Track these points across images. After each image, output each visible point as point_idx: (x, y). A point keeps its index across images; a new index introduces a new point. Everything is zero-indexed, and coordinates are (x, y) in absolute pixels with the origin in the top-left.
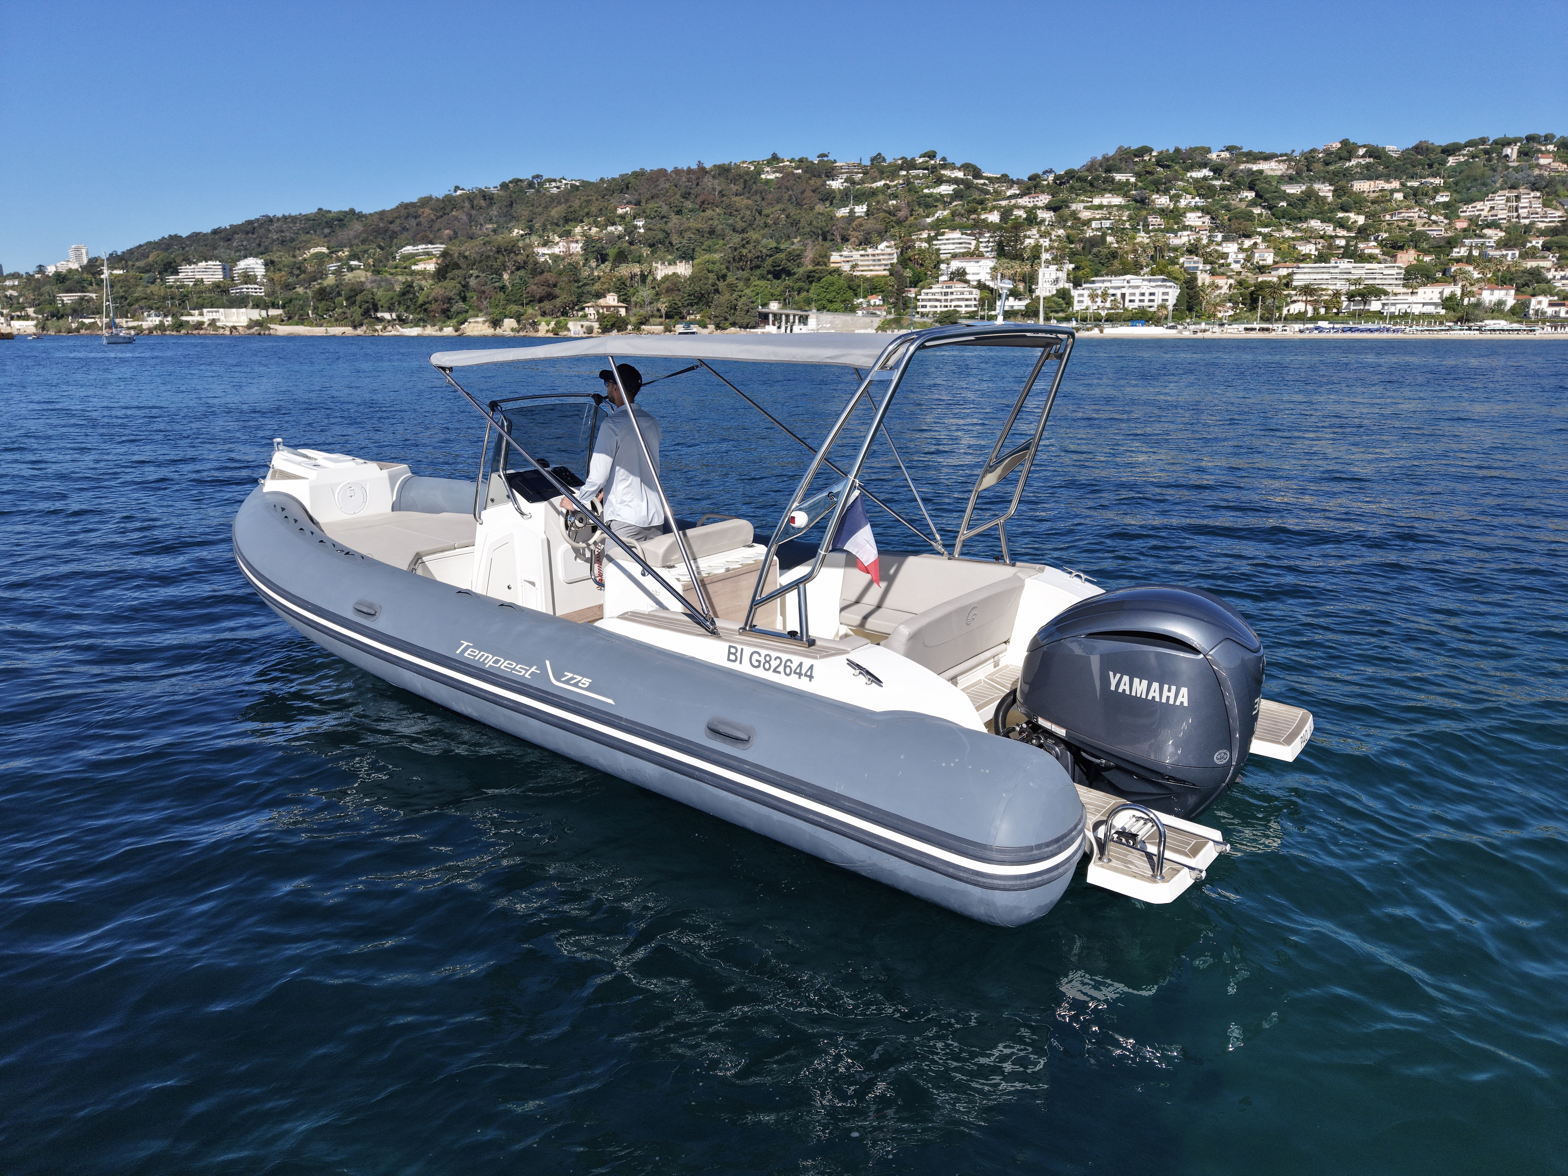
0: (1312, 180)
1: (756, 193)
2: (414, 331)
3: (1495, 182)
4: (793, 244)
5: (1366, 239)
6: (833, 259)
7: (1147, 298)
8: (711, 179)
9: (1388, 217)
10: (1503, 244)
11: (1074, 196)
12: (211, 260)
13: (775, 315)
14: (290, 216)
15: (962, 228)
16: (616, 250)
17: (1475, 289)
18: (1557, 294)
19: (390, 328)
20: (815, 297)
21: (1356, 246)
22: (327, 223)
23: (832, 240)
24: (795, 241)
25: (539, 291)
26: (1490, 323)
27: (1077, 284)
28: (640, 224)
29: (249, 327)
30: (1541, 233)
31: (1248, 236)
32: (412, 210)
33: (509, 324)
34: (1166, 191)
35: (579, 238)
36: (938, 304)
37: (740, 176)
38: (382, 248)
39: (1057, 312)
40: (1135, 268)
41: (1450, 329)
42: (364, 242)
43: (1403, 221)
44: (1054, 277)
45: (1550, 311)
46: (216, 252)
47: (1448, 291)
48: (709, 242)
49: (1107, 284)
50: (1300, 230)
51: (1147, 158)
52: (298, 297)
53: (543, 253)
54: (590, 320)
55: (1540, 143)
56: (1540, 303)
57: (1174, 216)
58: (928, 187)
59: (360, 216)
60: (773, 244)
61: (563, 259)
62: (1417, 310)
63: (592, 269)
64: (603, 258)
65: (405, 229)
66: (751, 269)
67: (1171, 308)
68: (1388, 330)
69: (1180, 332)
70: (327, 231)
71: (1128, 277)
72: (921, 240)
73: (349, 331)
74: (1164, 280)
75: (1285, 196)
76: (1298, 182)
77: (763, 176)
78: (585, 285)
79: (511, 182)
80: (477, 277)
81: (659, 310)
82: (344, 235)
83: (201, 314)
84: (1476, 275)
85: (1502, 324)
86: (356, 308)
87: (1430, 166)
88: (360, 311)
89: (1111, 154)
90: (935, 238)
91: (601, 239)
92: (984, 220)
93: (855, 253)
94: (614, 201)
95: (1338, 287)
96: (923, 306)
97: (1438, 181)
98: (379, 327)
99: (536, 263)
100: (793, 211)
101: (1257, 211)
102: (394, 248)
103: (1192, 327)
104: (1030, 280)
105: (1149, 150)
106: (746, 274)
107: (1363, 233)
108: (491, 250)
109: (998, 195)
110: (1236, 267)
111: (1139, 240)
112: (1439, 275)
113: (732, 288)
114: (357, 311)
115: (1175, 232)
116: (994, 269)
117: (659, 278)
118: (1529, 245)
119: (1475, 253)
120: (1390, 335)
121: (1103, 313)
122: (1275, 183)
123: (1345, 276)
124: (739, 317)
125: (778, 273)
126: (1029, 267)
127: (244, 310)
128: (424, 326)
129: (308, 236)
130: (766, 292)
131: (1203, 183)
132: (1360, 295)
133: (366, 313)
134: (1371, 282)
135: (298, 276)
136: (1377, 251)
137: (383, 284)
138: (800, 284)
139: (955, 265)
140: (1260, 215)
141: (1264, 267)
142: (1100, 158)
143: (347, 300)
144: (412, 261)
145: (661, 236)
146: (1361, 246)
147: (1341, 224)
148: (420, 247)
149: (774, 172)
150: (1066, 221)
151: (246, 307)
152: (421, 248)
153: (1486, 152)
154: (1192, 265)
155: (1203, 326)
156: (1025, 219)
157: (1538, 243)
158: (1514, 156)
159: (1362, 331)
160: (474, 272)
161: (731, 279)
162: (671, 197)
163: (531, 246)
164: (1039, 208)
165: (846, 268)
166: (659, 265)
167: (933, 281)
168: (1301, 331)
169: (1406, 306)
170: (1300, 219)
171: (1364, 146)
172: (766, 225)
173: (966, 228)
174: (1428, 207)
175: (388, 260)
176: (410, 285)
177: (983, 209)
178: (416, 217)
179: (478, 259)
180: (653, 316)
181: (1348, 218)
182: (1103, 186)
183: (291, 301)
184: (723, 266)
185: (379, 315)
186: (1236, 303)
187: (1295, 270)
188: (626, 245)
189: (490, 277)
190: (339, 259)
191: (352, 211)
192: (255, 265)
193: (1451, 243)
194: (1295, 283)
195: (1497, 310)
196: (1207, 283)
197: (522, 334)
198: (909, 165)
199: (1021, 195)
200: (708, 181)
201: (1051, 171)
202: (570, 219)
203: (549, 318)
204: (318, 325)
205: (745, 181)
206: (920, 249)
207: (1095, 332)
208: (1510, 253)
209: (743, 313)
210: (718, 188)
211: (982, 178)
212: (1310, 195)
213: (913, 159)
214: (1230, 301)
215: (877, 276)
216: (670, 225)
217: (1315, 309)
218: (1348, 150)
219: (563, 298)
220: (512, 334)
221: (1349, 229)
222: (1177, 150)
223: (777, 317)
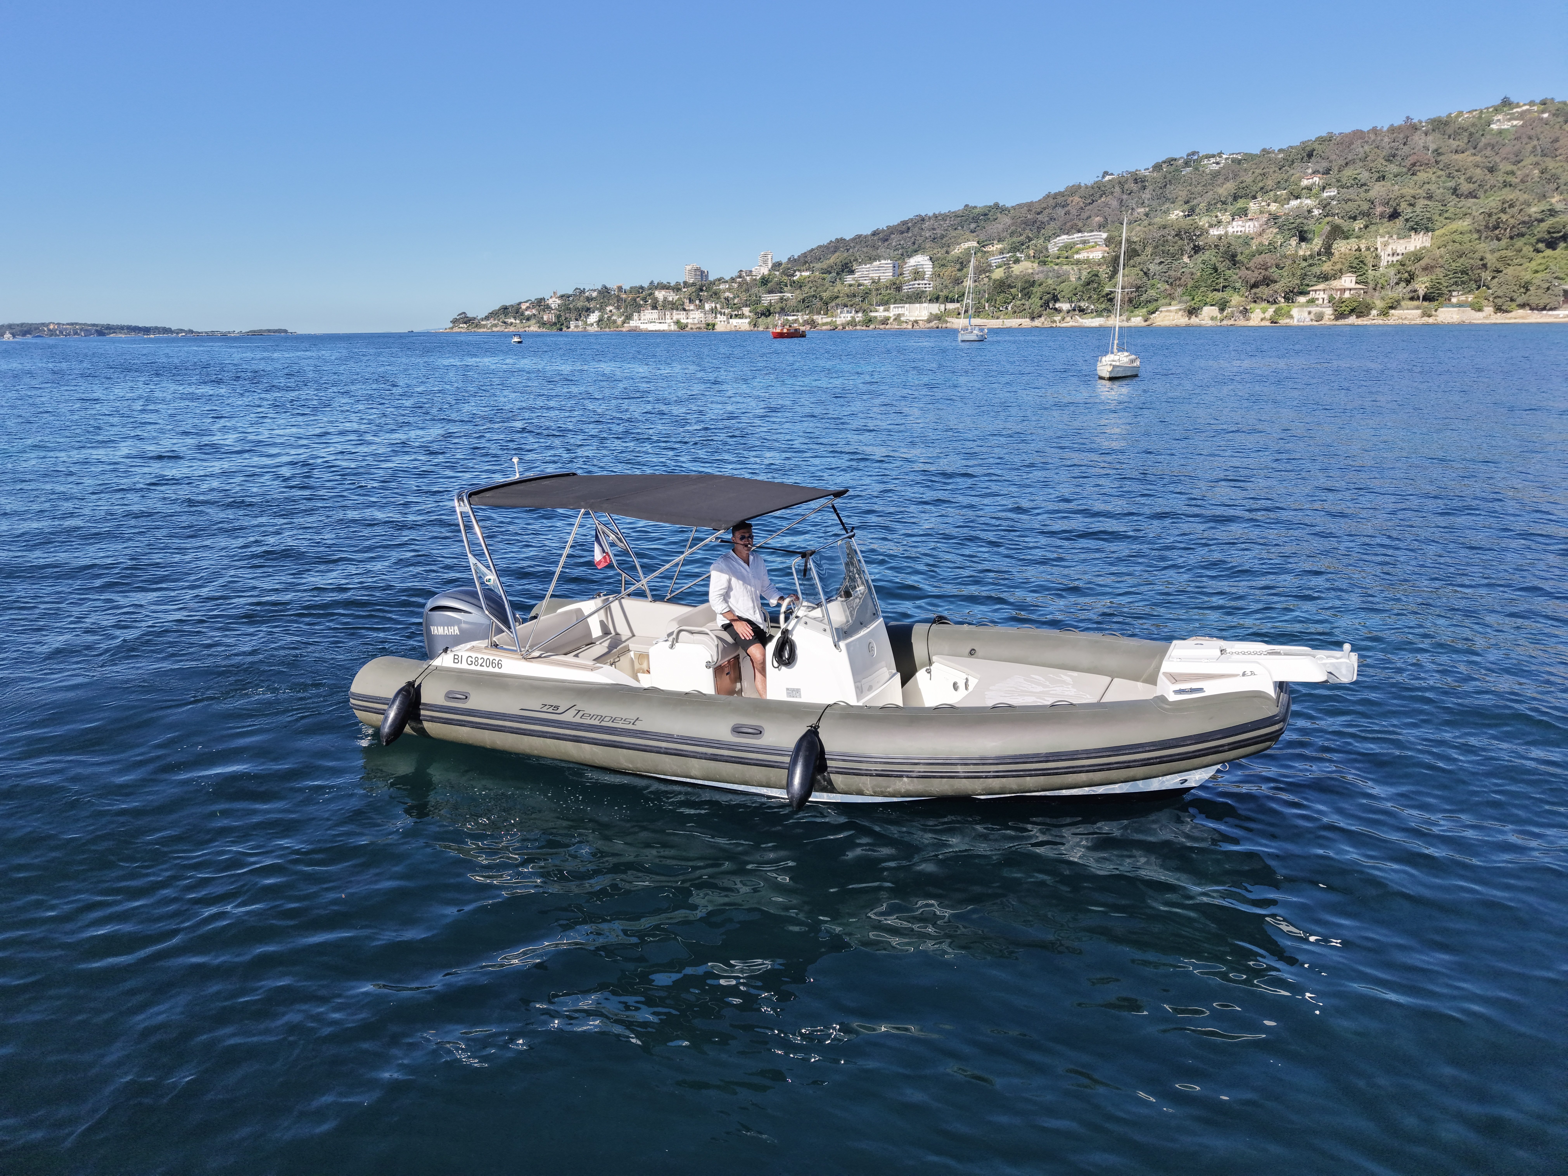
1: (1485, 145)
2: (1096, 322)
8: (1422, 135)
12: (880, 259)
14: (940, 215)
19: (1068, 319)
22: (973, 218)
25: (1254, 275)
28: (1332, 195)
29: (929, 321)
32: (1060, 200)
33: (1209, 313)
35: (1256, 215)
37: (1462, 129)
42: (1012, 234)
46: (882, 252)
54: (1319, 306)
59: (1003, 210)
64: (1302, 236)
65: (1052, 219)
66: (1511, 238)
70: (973, 226)
73: (1026, 322)
77: (1493, 126)
78: (1310, 265)
79: (1163, 162)
81: (1414, 292)
82: (994, 228)
83: (887, 310)
86: (1034, 299)
88: (1040, 302)
91: (1289, 215)
94: (1296, 172)
98: (1057, 318)
108: (1170, 234)
114: (1034, 303)
127: (921, 305)
128: (1107, 317)
129: (957, 232)
133: (1046, 305)
143: (1021, 292)
144: (1073, 250)
148: (1075, 236)
149: (1509, 120)
151: (922, 302)
162: (1371, 161)
166: (1386, 240)
178: (1064, 206)
179: (1154, 244)
180: (1406, 299)
185: (1057, 305)
191: (997, 206)
192: (921, 262)
197: (1226, 323)
200: (1419, 140)
202: (1242, 195)
203: (1265, 305)
204: (995, 318)
205: (1471, 134)
210: (1432, 147)
216: (1372, 193)
219: (1287, 281)
220: (1211, 323)
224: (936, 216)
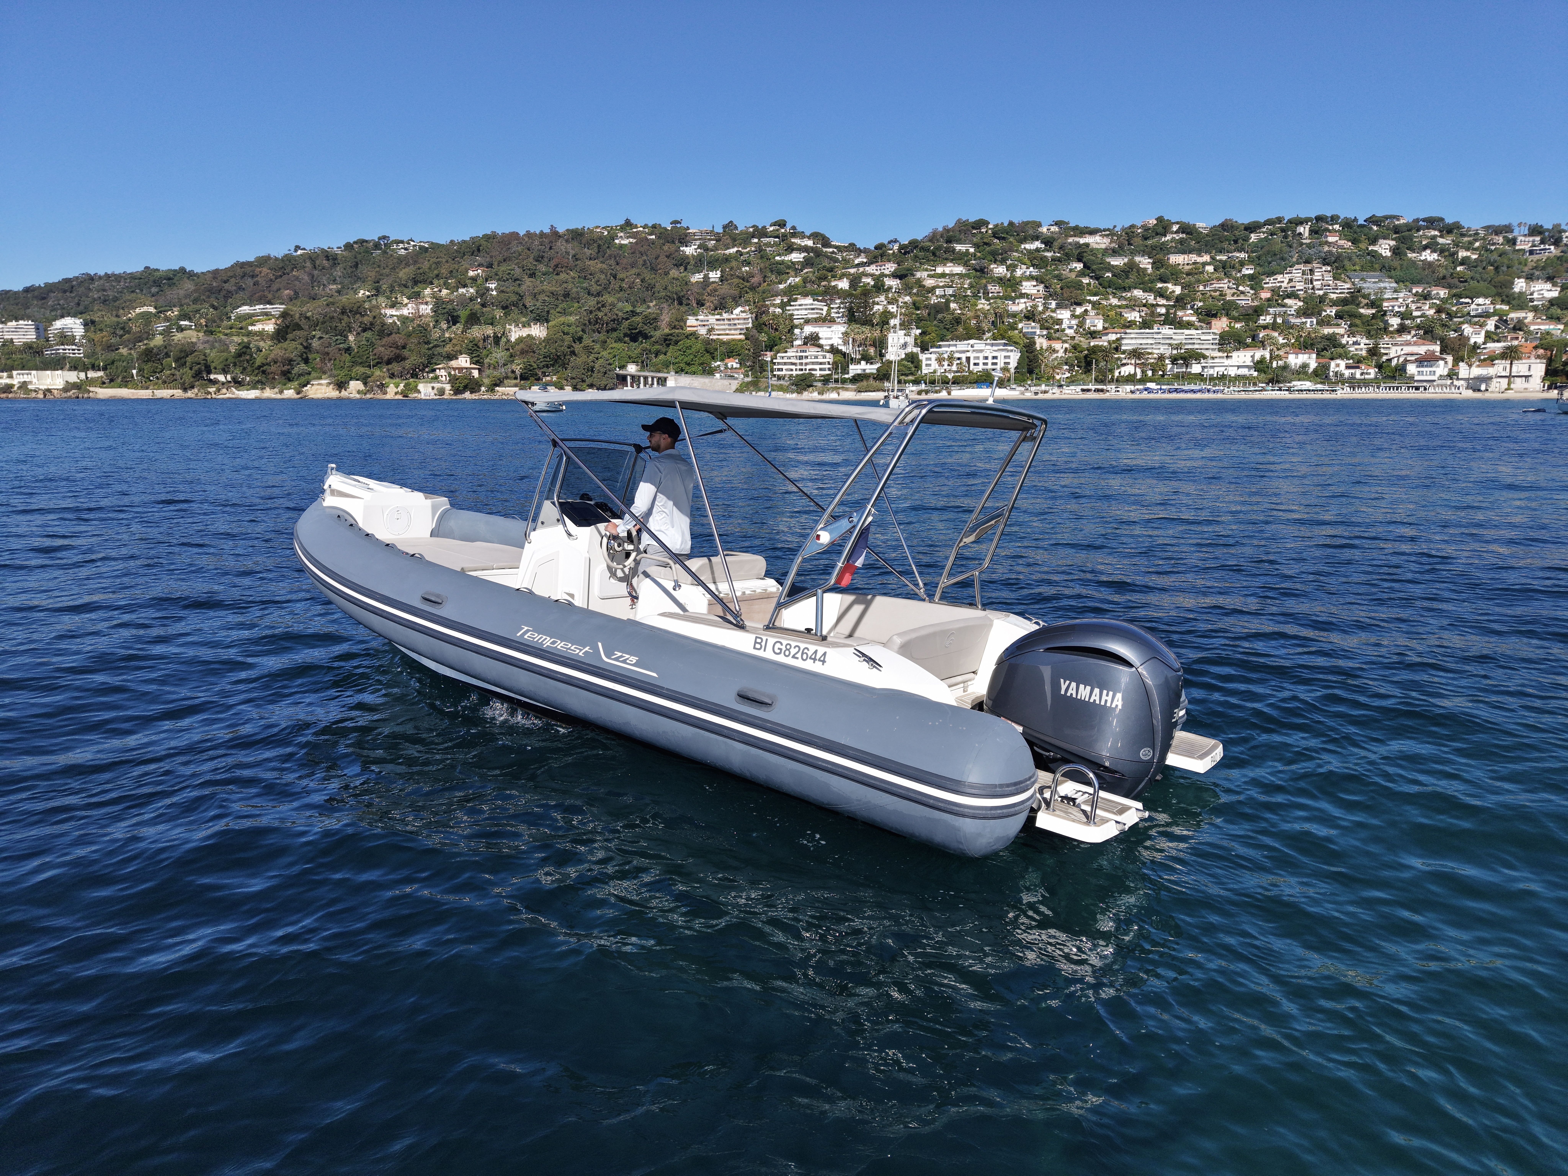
0: (1133, 253)
1: (610, 256)
2: (252, 394)
3: (1292, 257)
4: (649, 307)
5: (1184, 308)
6: (689, 323)
7: (990, 361)
8: (564, 243)
9: (1201, 288)
10: (1303, 313)
11: (918, 264)
12: (22, 319)
13: (633, 377)
14: (114, 275)
15: (814, 294)
16: (467, 312)
17: (1281, 353)
18: (1352, 358)
19: (224, 391)
20: (673, 360)
21: (1175, 314)
22: (154, 281)
23: (688, 305)
24: (651, 304)
25: (387, 353)
26: (1297, 384)
27: (924, 348)
28: (493, 286)
29: (65, 390)
30: (1334, 303)
31: (1079, 304)
32: (248, 270)
33: (355, 386)
34: (1003, 262)
35: (429, 299)
36: (793, 367)
37: (594, 241)
38: (215, 308)
39: (907, 375)
40: (977, 333)
41: (1264, 390)
42: (195, 301)
43: (1215, 291)
44: (902, 341)
45: (1347, 373)
46: (28, 311)
47: (1258, 354)
48: (564, 305)
49: (953, 349)
50: (1125, 299)
51: (984, 230)
52: (122, 358)
53: (391, 314)
54: (442, 382)
55: (1327, 223)
56: (1338, 365)
57: (1011, 285)
58: (779, 255)
59: (191, 275)
60: (629, 308)
61: (413, 320)
62: (1233, 372)
63: (443, 331)
64: (455, 320)
65: (240, 288)
66: (608, 332)
67: (1012, 371)
68: (1209, 391)
69: (1023, 393)
70: (154, 290)
71: (972, 342)
72: (774, 305)
73: (178, 393)
74: (1005, 345)
75: (1110, 268)
76: (1120, 255)
77: (617, 241)
78: (436, 346)
79: (355, 243)
80: (321, 338)
81: (513, 372)
82: (173, 294)
83: (11, 377)
84: (1281, 340)
85: (1308, 385)
86: (186, 369)
87: (1236, 242)
88: (190, 373)
89: (950, 226)
90: (788, 303)
91: (452, 301)
92: (835, 287)
93: (710, 317)
94: (465, 264)
95: (1162, 351)
96: (779, 370)
97: (1242, 255)
98: (212, 390)
99: (383, 324)
100: (648, 275)
101: (1086, 281)
102: (229, 308)
103: (1033, 389)
104: (881, 345)
105: (985, 223)
106: (602, 336)
107: (1180, 302)
108: (335, 311)
109: (847, 263)
110: (1070, 332)
111: (980, 306)
112: (1249, 340)
113: (588, 350)
114: (187, 373)
115: (1013, 300)
116: (846, 334)
117: (513, 340)
118: (1324, 314)
119: (1279, 320)
120: (1211, 396)
121: (950, 376)
122: (1100, 256)
123: (1168, 341)
124: (596, 378)
125: (635, 336)
126: (878, 332)
127: (60, 372)
128: (262, 389)
129: (133, 295)
130: (623, 354)
131: (1036, 254)
132: (1182, 358)
133: (198, 375)
134: (1190, 347)
135: (121, 336)
136: (1194, 319)
137: (217, 344)
138: (657, 347)
139: (809, 329)
140: (1089, 284)
141: (1095, 332)
142: (941, 229)
143: (176, 361)
144: (249, 321)
145: (514, 298)
146: (1180, 313)
147: (1161, 294)
148: (257, 307)
149: (628, 238)
150: (912, 288)
151: (62, 369)
152: (259, 308)
153: (1283, 230)
154: (1030, 330)
155: (1043, 387)
156: (874, 286)
157: (1332, 311)
158: (1307, 234)
159: (1186, 392)
160: (318, 334)
161: (587, 341)
162: (524, 260)
163: (378, 307)
164: (886, 276)
165: (703, 331)
166: (512, 327)
167: (788, 345)
168: (1132, 392)
169: (1223, 369)
170: (1125, 289)
171: (1177, 223)
172: (621, 289)
173: (817, 294)
174: (1236, 279)
175: (222, 320)
176: (247, 347)
177: (833, 277)
178: (253, 277)
179: (321, 320)
180: (507, 378)
181: (1167, 288)
182: (945, 256)
183: (113, 363)
184: (579, 329)
185: (212, 377)
186: (1072, 366)
187: (1123, 336)
188: (478, 306)
189: (334, 339)
190: (167, 319)
191: (183, 270)
192: (73, 325)
193: (1258, 311)
194: (1123, 348)
195: (1302, 372)
196: (1044, 347)
197: (369, 396)
198: (761, 233)
199: (869, 264)
200: (561, 245)
201: (896, 241)
202: (419, 281)
203: (398, 380)
204: (142, 388)
205: (599, 246)
206: (774, 314)
207: (944, 394)
208: (1309, 320)
209: (600, 375)
210: (572, 252)
211: (830, 246)
212: (1132, 267)
213: (764, 227)
214: (1066, 364)
215: (734, 340)
216: (524, 287)
217: (1143, 372)
218: (1163, 227)
219: (413, 359)
220: (358, 396)
221: (1168, 299)
222: (1011, 224)
223: (635, 379)
224: (107, 276)
